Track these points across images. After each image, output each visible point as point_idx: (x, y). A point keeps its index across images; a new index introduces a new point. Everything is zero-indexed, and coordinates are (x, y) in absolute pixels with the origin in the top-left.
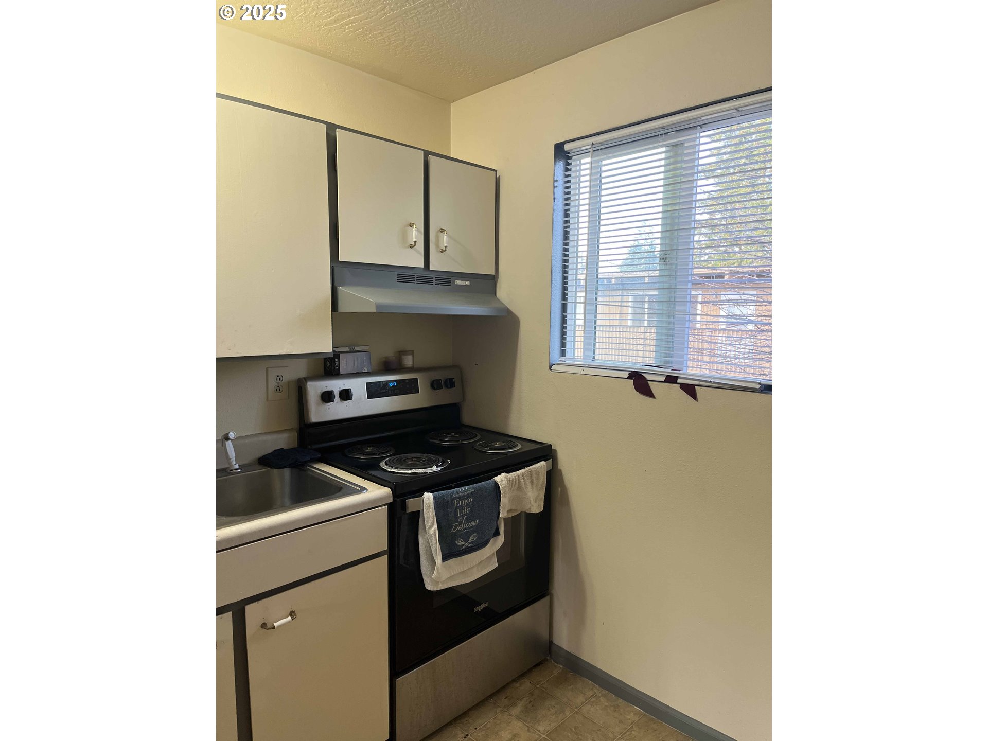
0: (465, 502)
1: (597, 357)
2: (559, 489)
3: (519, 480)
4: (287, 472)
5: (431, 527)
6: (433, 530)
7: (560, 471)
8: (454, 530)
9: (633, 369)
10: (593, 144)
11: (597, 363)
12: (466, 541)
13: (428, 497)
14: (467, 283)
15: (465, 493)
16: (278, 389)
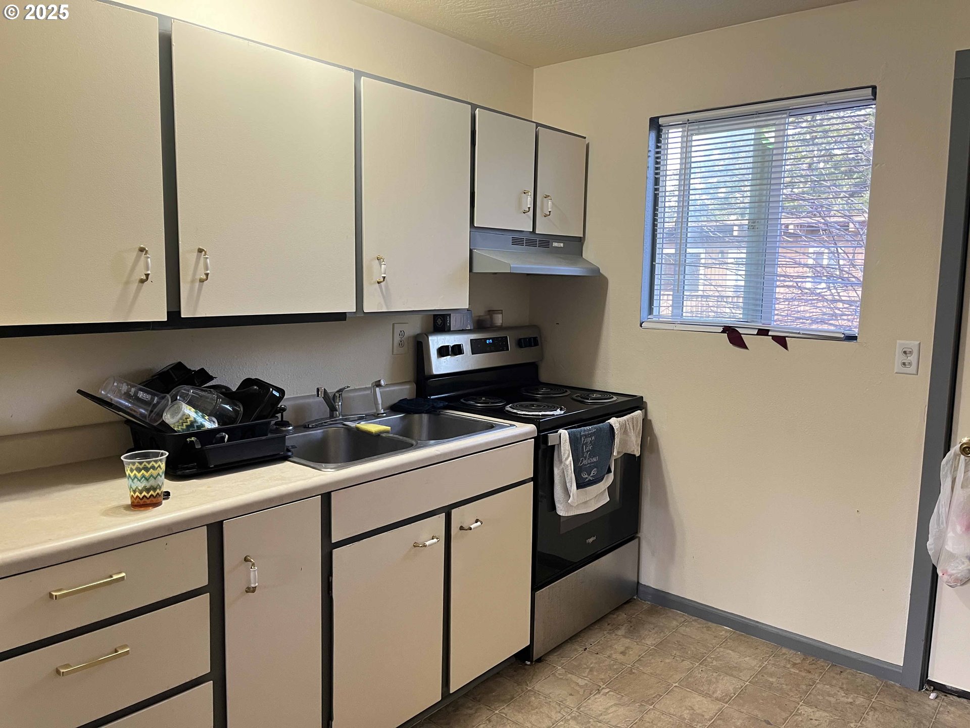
0: (589, 439)
1: (684, 314)
2: (649, 438)
3: (625, 424)
4: (425, 417)
5: (566, 459)
6: (569, 461)
7: (650, 421)
8: (581, 464)
9: (727, 324)
10: (688, 120)
11: (684, 319)
12: (589, 475)
13: (564, 433)
14: (562, 245)
15: (590, 432)
16: (401, 344)
